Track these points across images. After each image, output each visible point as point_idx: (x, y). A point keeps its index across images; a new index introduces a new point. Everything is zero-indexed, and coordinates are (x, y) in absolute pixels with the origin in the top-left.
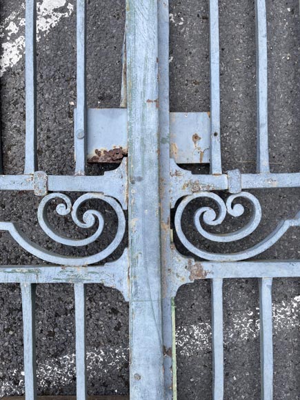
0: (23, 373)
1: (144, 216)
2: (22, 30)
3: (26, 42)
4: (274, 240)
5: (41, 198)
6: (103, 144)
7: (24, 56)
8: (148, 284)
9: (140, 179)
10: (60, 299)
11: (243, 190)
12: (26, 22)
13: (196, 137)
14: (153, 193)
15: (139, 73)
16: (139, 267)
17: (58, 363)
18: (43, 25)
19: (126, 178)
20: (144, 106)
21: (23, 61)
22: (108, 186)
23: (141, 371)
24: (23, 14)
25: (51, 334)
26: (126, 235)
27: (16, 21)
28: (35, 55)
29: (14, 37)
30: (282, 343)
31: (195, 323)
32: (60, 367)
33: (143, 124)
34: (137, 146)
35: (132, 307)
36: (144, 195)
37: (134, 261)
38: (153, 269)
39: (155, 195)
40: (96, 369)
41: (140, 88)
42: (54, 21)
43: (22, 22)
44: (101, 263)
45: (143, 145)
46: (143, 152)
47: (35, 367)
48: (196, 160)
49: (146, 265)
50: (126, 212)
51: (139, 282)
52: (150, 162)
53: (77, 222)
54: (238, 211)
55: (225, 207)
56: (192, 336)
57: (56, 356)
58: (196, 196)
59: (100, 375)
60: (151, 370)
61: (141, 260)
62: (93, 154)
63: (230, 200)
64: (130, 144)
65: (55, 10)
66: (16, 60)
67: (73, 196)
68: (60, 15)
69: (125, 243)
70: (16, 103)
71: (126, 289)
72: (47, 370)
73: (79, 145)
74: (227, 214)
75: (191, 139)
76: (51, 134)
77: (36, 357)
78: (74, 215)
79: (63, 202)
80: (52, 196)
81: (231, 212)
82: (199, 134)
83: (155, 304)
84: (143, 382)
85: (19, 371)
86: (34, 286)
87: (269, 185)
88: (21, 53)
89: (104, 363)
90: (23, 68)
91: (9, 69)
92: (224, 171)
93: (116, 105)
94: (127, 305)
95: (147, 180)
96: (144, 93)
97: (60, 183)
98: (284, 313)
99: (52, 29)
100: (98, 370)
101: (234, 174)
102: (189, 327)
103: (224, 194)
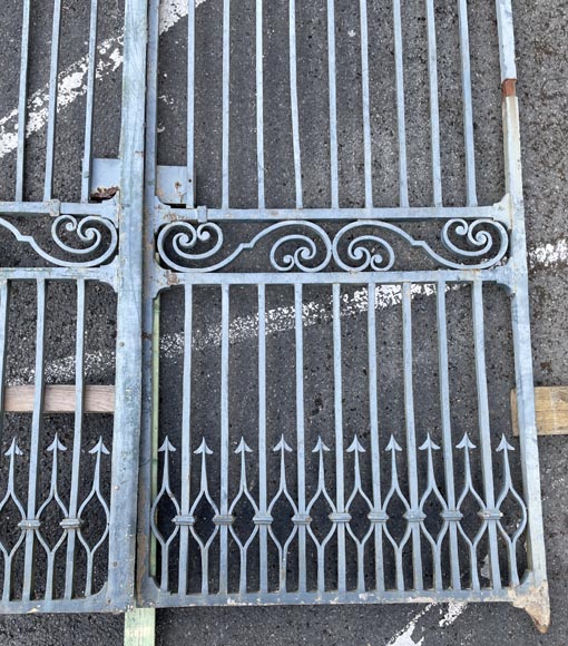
0: (33, 371)
1: (130, 232)
2: (46, 103)
3: (49, 113)
4: (231, 258)
5: (55, 218)
6: (103, 184)
7: (47, 123)
8: (132, 279)
9: (128, 206)
10: (67, 312)
11: (209, 221)
12: (49, 97)
13: (178, 184)
14: (138, 216)
15: (131, 134)
16: (126, 268)
17: (63, 363)
18: (62, 100)
19: (118, 205)
20: (133, 155)
21: (45, 127)
22: (104, 211)
23: (124, 340)
24: (47, 91)
25: (59, 340)
26: (118, 246)
27: (41, 97)
28: (55, 122)
29: (39, 109)
30: (247, 348)
31: (178, 333)
32: (65, 366)
33: (132, 167)
34: (127, 182)
35: (119, 295)
36: (131, 217)
37: (122, 263)
38: (137, 269)
39: (140, 217)
40: (95, 367)
41: (130, 143)
42: (71, 98)
43: (46, 97)
44: (98, 266)
45: (131, 182)
46: (131, 187)
47: (44, 366)
48: (178, 201)
49: (131, 266)
50: (118, 231)
51: (125, 277)
52: (137, 194)
53: (81, 236)
54: (205, 236)
55: (196, 234)
56: (174, 342)
57: (62, 357)
58: (174, 224)
59: (98, 372)
60: (132, 340)
61: (127, 262)
62: (95, 191)
63: (200, 228)
64: (123, 181)
65: (73, 90)
66: (39, 126)
67: (79, 217)
68: (77, 93)
69: (116, 252)
70: (38, 158)
71: (116, 284)
72: (53, 368)
73: (85, 182)
74: (198, 239)
75: (174, 184)
76: (65, 183)
77: (45, 358)
78: (79, 231)
79: (70, 221)
80: (63, 217)
81: (200, 237)
82: (180, 182)
83: (137, 294)
84: (126, 348)
85: (30, 369)
86: (47, 282)
87: (227, 217)
88: (44, 120)
89: (101, 363)
90: (45, 132)
91: (34, 133)
92: (196, 206)
93: (115, 156)
94: (116, 295)
95: (133, 206)
96: (133, 146)
97: (70, 208)
98: (248, 325)
99: (70, 104)
100: (96, 368)
101: (202, 209)
102: (173, 336)
103: (195, 224)
